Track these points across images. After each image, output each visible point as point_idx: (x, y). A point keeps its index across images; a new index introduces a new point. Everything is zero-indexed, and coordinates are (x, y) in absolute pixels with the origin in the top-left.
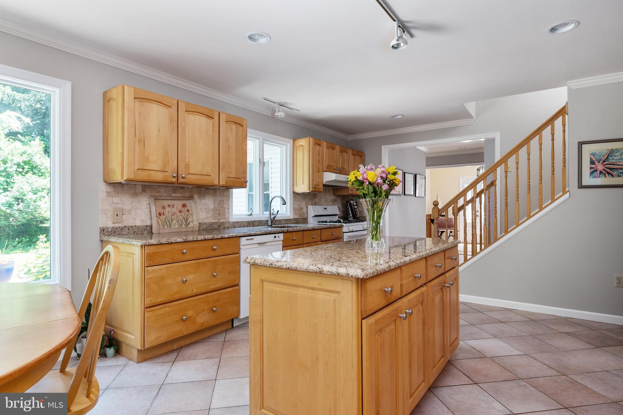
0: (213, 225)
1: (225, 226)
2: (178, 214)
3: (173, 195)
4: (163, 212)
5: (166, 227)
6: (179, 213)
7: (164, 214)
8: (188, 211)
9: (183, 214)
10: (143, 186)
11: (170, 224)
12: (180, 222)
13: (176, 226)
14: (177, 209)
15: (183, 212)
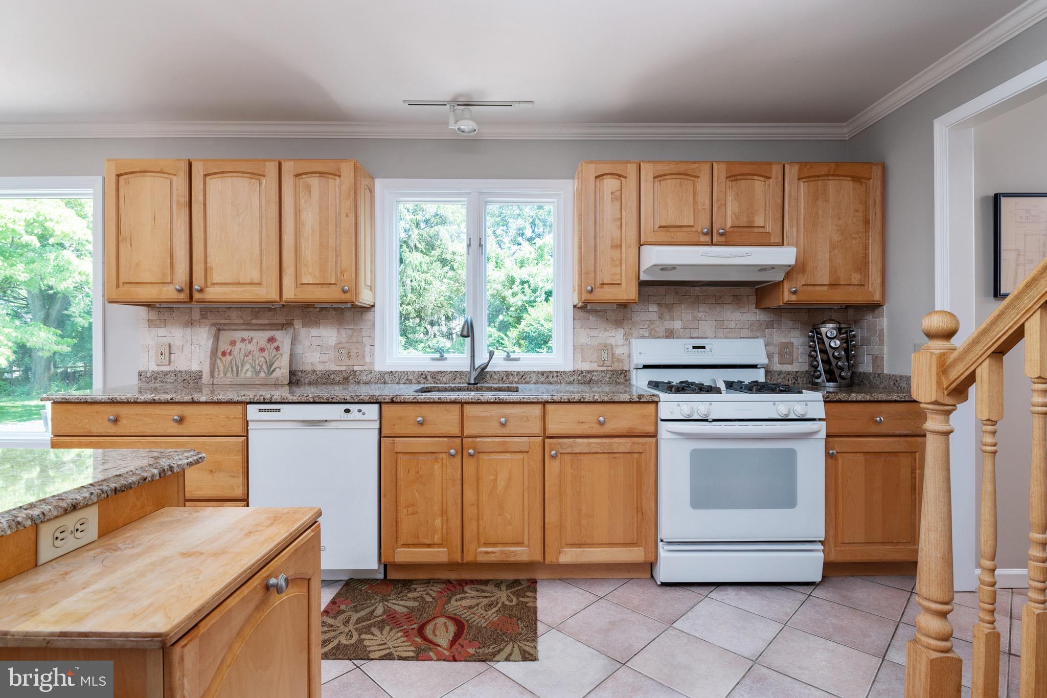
0: (332, 376)
1: (359, 378)
2: (256, 353)
3: (254, 322)
4: (231, 351)
5: (229, 375)
6: (258, 353)
7: (230, 354)
8: (277, 349)
9: (266, 354)
10: (201, 309)
11: (237, 371)
12: (258, 368)
13: (249, 374)
14: (257, 346)
15: (266, 351)
